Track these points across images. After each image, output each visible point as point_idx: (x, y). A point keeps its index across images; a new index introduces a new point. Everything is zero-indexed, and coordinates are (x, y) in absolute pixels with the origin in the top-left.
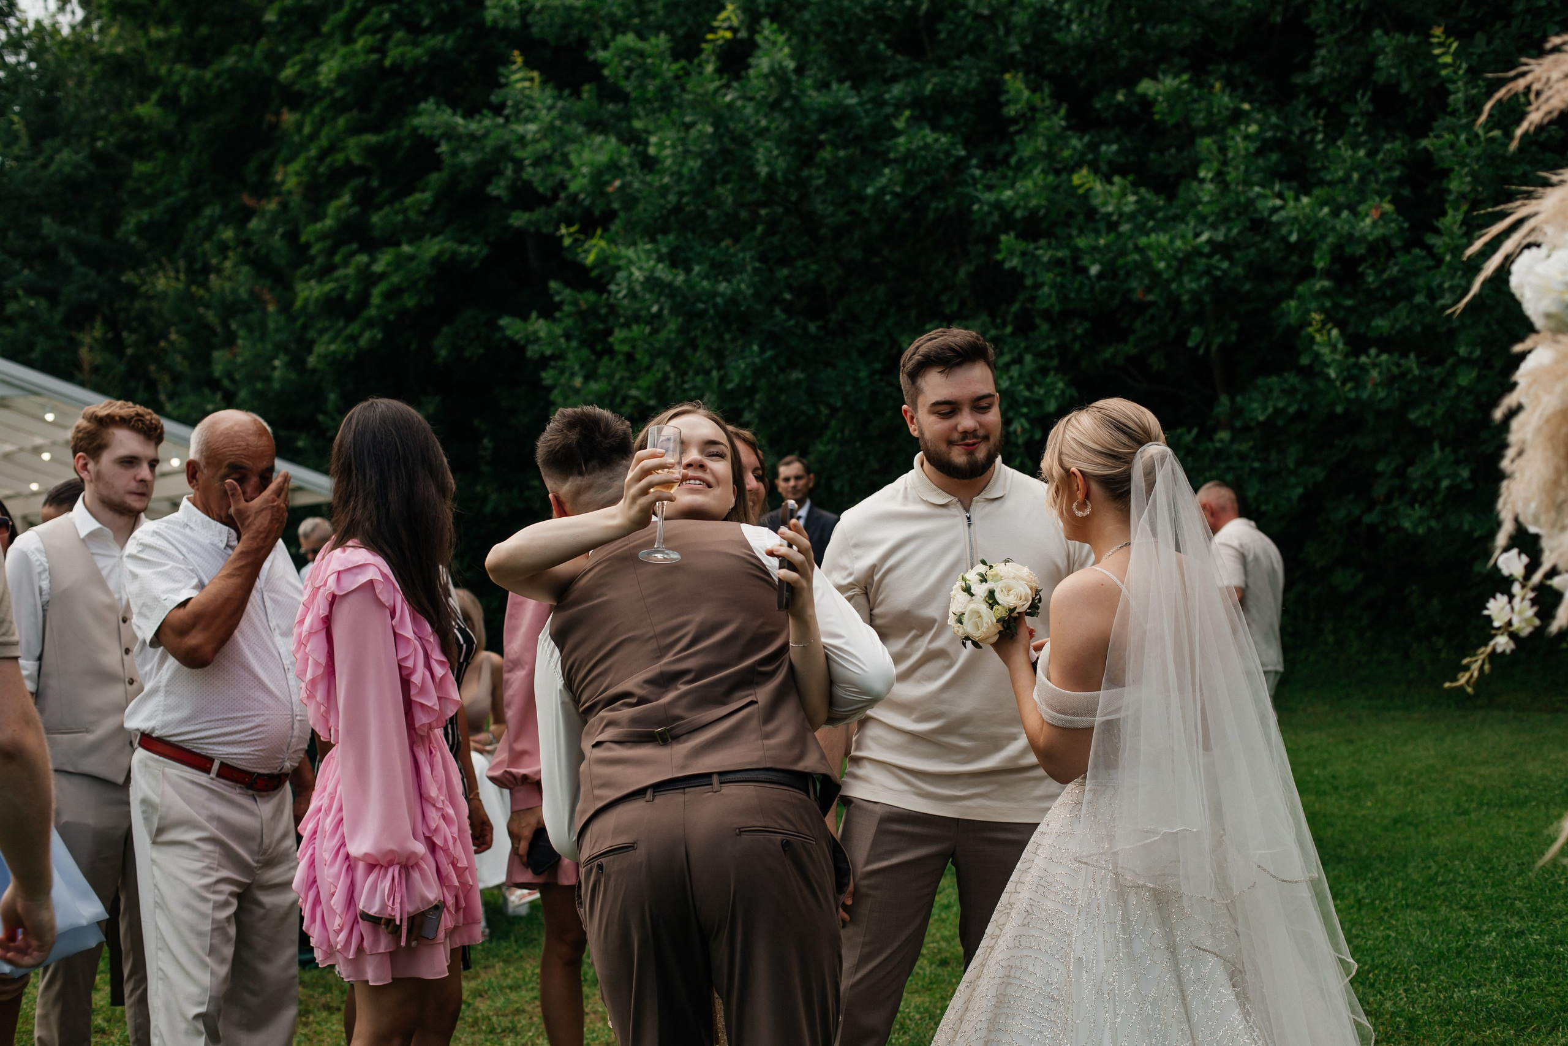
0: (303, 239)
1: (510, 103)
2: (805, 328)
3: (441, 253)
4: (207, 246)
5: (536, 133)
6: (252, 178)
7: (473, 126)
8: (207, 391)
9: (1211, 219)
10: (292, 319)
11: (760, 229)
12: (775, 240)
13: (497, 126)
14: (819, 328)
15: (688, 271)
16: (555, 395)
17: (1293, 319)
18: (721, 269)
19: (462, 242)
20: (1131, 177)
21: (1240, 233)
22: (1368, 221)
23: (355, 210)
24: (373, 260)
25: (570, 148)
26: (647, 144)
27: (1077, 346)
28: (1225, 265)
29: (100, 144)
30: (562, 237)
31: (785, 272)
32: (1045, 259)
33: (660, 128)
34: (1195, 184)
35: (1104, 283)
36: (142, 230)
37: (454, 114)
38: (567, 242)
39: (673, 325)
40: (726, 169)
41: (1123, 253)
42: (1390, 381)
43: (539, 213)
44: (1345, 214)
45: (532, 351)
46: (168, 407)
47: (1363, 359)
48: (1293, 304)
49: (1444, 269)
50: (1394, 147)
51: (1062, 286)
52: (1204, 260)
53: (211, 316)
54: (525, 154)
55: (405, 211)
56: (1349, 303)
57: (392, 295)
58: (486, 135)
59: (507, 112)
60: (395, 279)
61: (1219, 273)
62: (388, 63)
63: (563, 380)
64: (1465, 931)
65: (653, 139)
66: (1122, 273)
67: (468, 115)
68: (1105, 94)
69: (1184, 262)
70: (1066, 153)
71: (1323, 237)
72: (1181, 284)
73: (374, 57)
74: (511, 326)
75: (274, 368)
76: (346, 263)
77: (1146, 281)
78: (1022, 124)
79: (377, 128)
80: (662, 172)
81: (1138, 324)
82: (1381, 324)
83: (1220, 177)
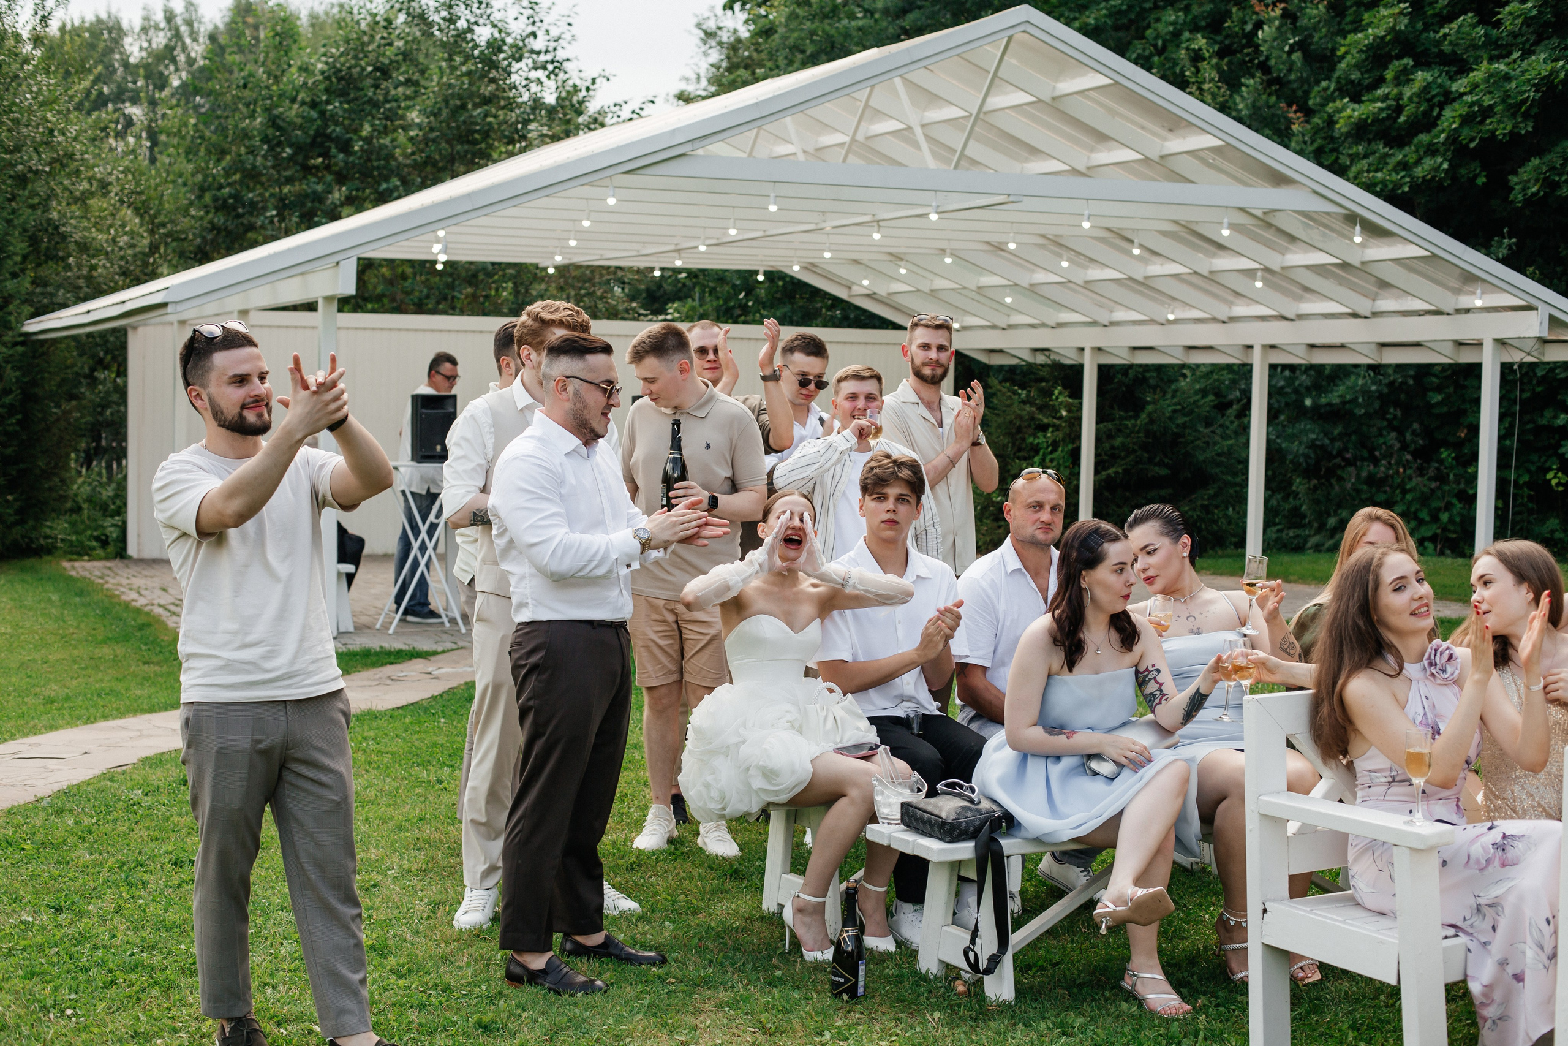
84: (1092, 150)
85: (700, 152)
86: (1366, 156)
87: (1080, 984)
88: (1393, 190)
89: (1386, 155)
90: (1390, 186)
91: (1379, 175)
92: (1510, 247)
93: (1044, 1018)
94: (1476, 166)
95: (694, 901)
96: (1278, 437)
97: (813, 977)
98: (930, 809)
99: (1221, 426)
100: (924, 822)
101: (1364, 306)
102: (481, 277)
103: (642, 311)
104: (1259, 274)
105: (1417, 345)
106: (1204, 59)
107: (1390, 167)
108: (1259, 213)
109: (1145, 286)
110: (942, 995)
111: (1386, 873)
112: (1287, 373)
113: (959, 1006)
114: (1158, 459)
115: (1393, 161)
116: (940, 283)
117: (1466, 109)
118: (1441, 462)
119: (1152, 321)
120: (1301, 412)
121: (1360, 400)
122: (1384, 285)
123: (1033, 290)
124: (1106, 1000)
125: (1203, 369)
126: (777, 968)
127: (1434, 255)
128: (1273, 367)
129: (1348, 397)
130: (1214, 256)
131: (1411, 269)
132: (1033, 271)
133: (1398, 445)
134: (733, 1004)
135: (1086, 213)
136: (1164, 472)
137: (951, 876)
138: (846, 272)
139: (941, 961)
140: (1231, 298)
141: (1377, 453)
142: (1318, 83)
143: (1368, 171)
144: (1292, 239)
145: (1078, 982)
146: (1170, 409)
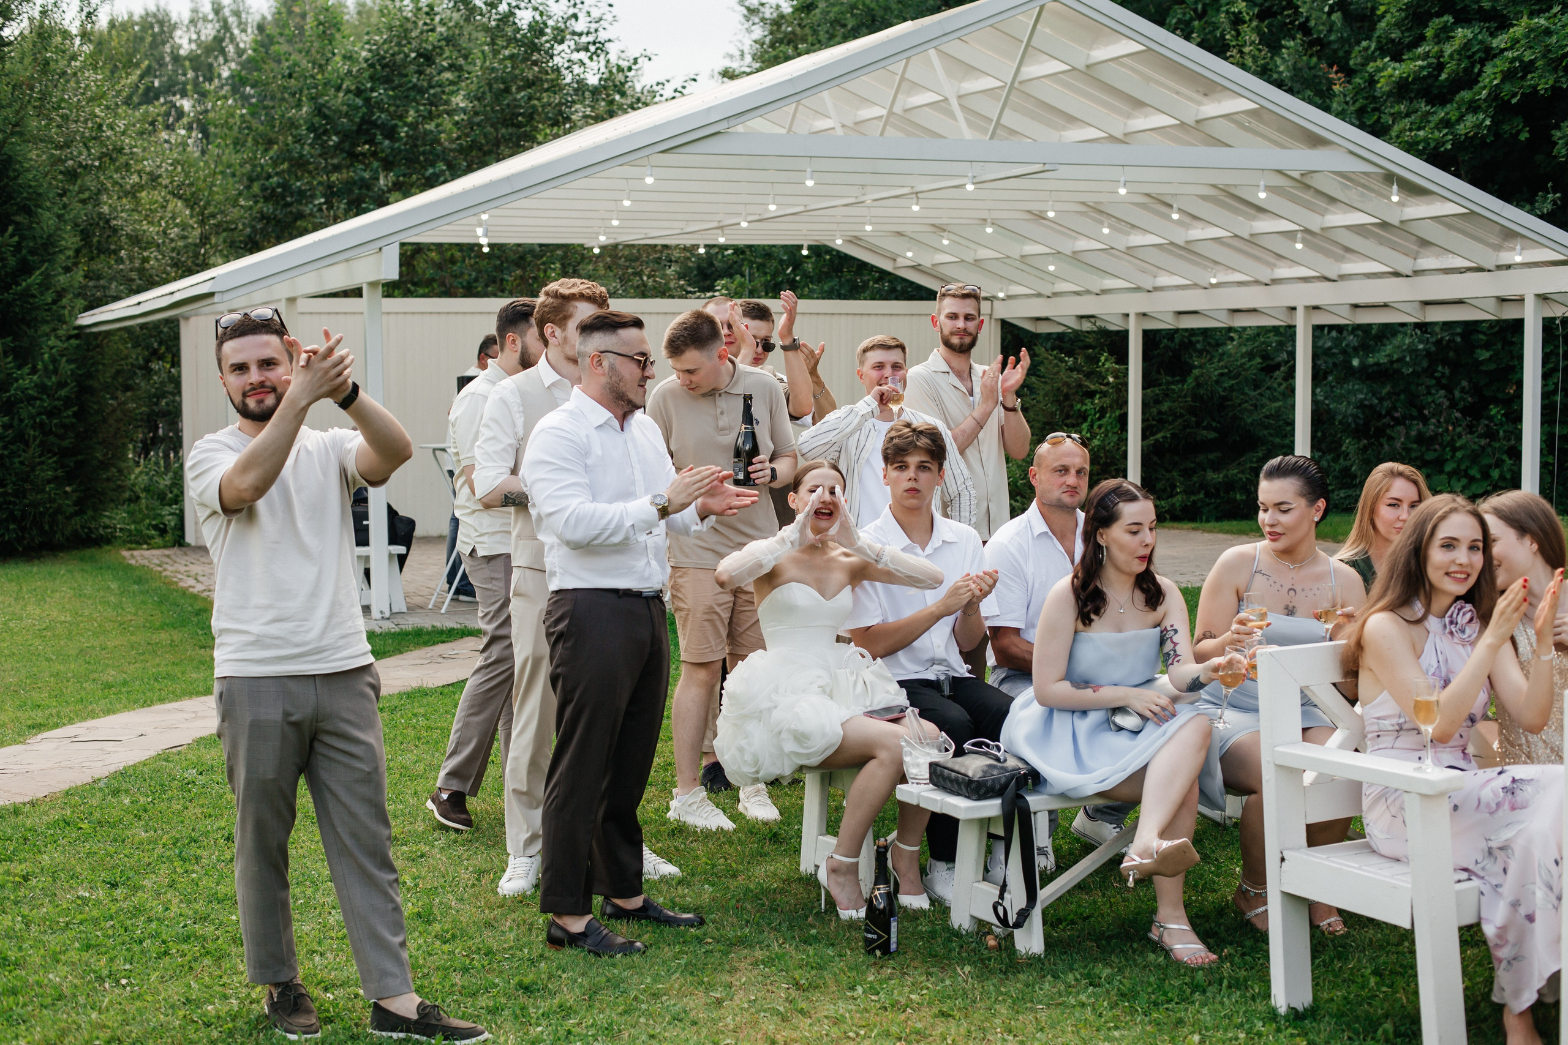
84: (1129, 116)
85: (740, 129)
86: (1408, 115)
87: (1109, 936)
88: (1436, 148)
89: (1428, 113)
90: (1432, 145)
91: (1421, 133)
92: (1554, 202)
93: (1071, 970)
94: (1518, 122)
95: (734, 865)
96: (1326, 398)
97: (848, 934)
98: (956, 768)
99: (1269, 388)
100: (951, 781)
101: (1405, 265)
102: (529, 258)
103: (690, 289)
104: (1299, 235)
105: (1460, 302)
106: (1244, 22)
107: (1432, 125)
108: (1296, 175)
109: (1187, 251)
110: (974, 950)
111: (1400, 819)
112: (1334, 334)
113: (989, 959)
114: (1205, 423)
115: (1435, 119)
116: (983, 253)
117: (1507, 65)
118: (1491, 418)
119: (1195, 286)
120: (1350, 373)
121: (1408, 359)
122: (1424, 243)
123: (1076, 257)
124: (1134, 951)
125: (1249, 332)
126: (812, 926)
127: (1472, 212)
128: (1318, 329)
129: (1395, 357)
130: (1254, 218)
131: (1450, 227)
132: (1075, 239)
133: (1447, 403)
134: (769, 962)
135: (1122, 179)
136: (1212, 435)
137: (981, 833)
138: (890, 245)
139: (972, 917)
140: (1272, 260)
141: (1426, 412)
142: (1358, 43)
143: (1411, 130)
144: (1332, 200)
145: (1107, 934)
146: (1216, 373)
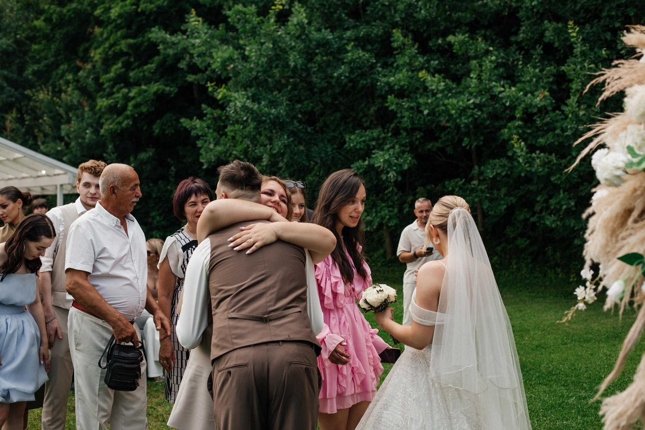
0: (101, 81)
1: (189, 30)
2: (306, 129)
3: (158, 90)
4: (61, 82)
5: (200, 43)
6: (81, 54)
7: (174, 39)
8: (58, 141)
9: (474, 94)
10: (95, 114)
11: (290, 87)
12: (296, 92)
13: (183, 39)
14: (312, 129)
15: (259, 103)
16: (202, 151)
17: (506, 137)
18: (273, 104)
19: (167, 86)
20: (443, 75)
21: (486, 100)
22: (538, 99)
23: (123, 70)
24: (130, 91)
25: (213, 50)
26: (245, 50)
27: (417, 143)
28: (479, 113)
29: (18, 36)
30: (208, 87)
31: (299, 106)
32: (406, 106)
33: (250, 44)
34: (468, 79)
35: (429, 118)
36: (34, 73)
37: (166, 33)
38: (210, 89)
39: (252, 125)
40: (277, 62)
41: (438, 106)
42: (544, 164)
43: (199, 76)
44: (529, 95)
45: (193, 133)
46: (42, 147)
47: (534, 155)
48: (506, 130)
49: (568, 120)
50: (551, 69)
51: (412, 118)
52: (471, 111)
53: (61, 111)
54: (195, 52)
55: (144, 71)
56: (529, 131)
57: (137, 106)
58: (178, 43)
59: (188, 33)
60: (138, 100)
61: (476, 116)
62: (139, 10)
63: (205, 145)
64: (562, 396)
65: (248, 48)
66: (437, 114)
67: (172, 34)
68: (433, 40)
69: (463, 111)
70: (417, 64)
71: (520, 104)
72: (461, 120)
73: (134, 7)
74: (185, 122)
75: (86, 134)
76: (118, 91)
77: (447, 118)
78: (399, 51)
79: (134, 37)
80: (250, 62)
81: (443, 135)
82: (542, 141)
83: (479, 78)
89: (115, 119)
